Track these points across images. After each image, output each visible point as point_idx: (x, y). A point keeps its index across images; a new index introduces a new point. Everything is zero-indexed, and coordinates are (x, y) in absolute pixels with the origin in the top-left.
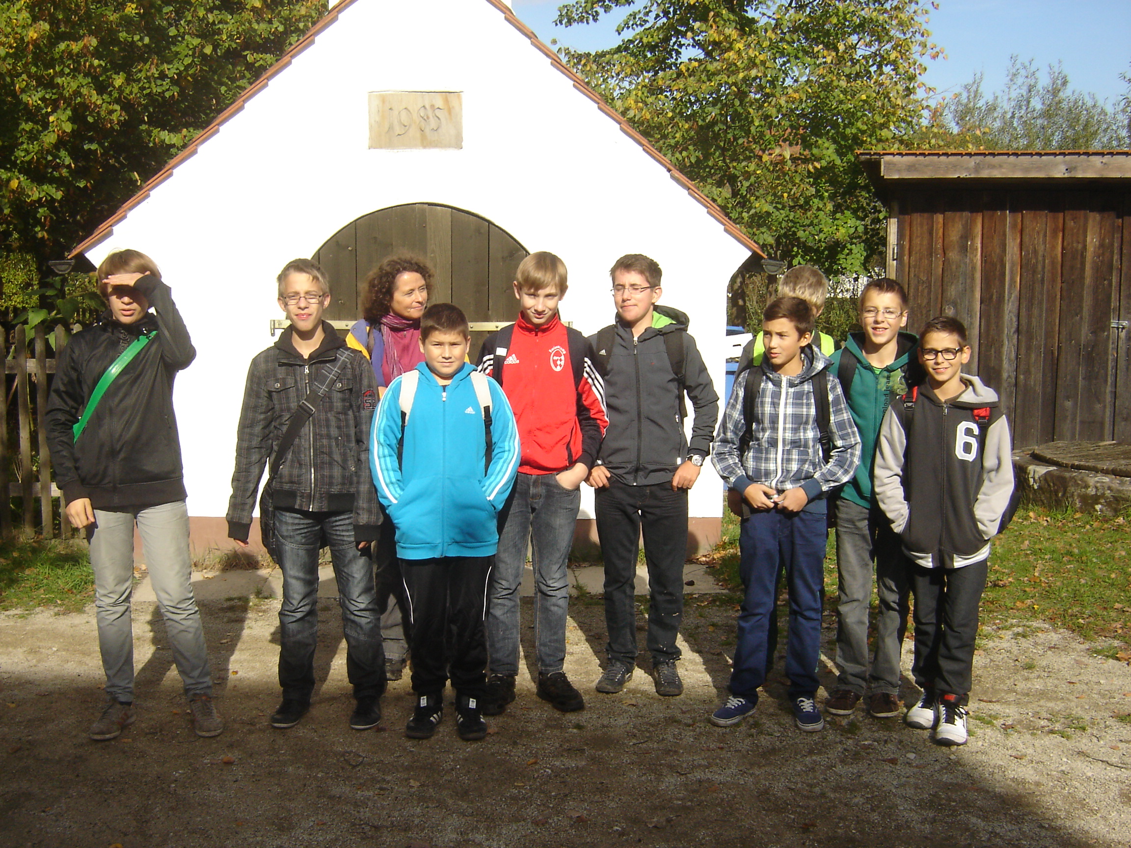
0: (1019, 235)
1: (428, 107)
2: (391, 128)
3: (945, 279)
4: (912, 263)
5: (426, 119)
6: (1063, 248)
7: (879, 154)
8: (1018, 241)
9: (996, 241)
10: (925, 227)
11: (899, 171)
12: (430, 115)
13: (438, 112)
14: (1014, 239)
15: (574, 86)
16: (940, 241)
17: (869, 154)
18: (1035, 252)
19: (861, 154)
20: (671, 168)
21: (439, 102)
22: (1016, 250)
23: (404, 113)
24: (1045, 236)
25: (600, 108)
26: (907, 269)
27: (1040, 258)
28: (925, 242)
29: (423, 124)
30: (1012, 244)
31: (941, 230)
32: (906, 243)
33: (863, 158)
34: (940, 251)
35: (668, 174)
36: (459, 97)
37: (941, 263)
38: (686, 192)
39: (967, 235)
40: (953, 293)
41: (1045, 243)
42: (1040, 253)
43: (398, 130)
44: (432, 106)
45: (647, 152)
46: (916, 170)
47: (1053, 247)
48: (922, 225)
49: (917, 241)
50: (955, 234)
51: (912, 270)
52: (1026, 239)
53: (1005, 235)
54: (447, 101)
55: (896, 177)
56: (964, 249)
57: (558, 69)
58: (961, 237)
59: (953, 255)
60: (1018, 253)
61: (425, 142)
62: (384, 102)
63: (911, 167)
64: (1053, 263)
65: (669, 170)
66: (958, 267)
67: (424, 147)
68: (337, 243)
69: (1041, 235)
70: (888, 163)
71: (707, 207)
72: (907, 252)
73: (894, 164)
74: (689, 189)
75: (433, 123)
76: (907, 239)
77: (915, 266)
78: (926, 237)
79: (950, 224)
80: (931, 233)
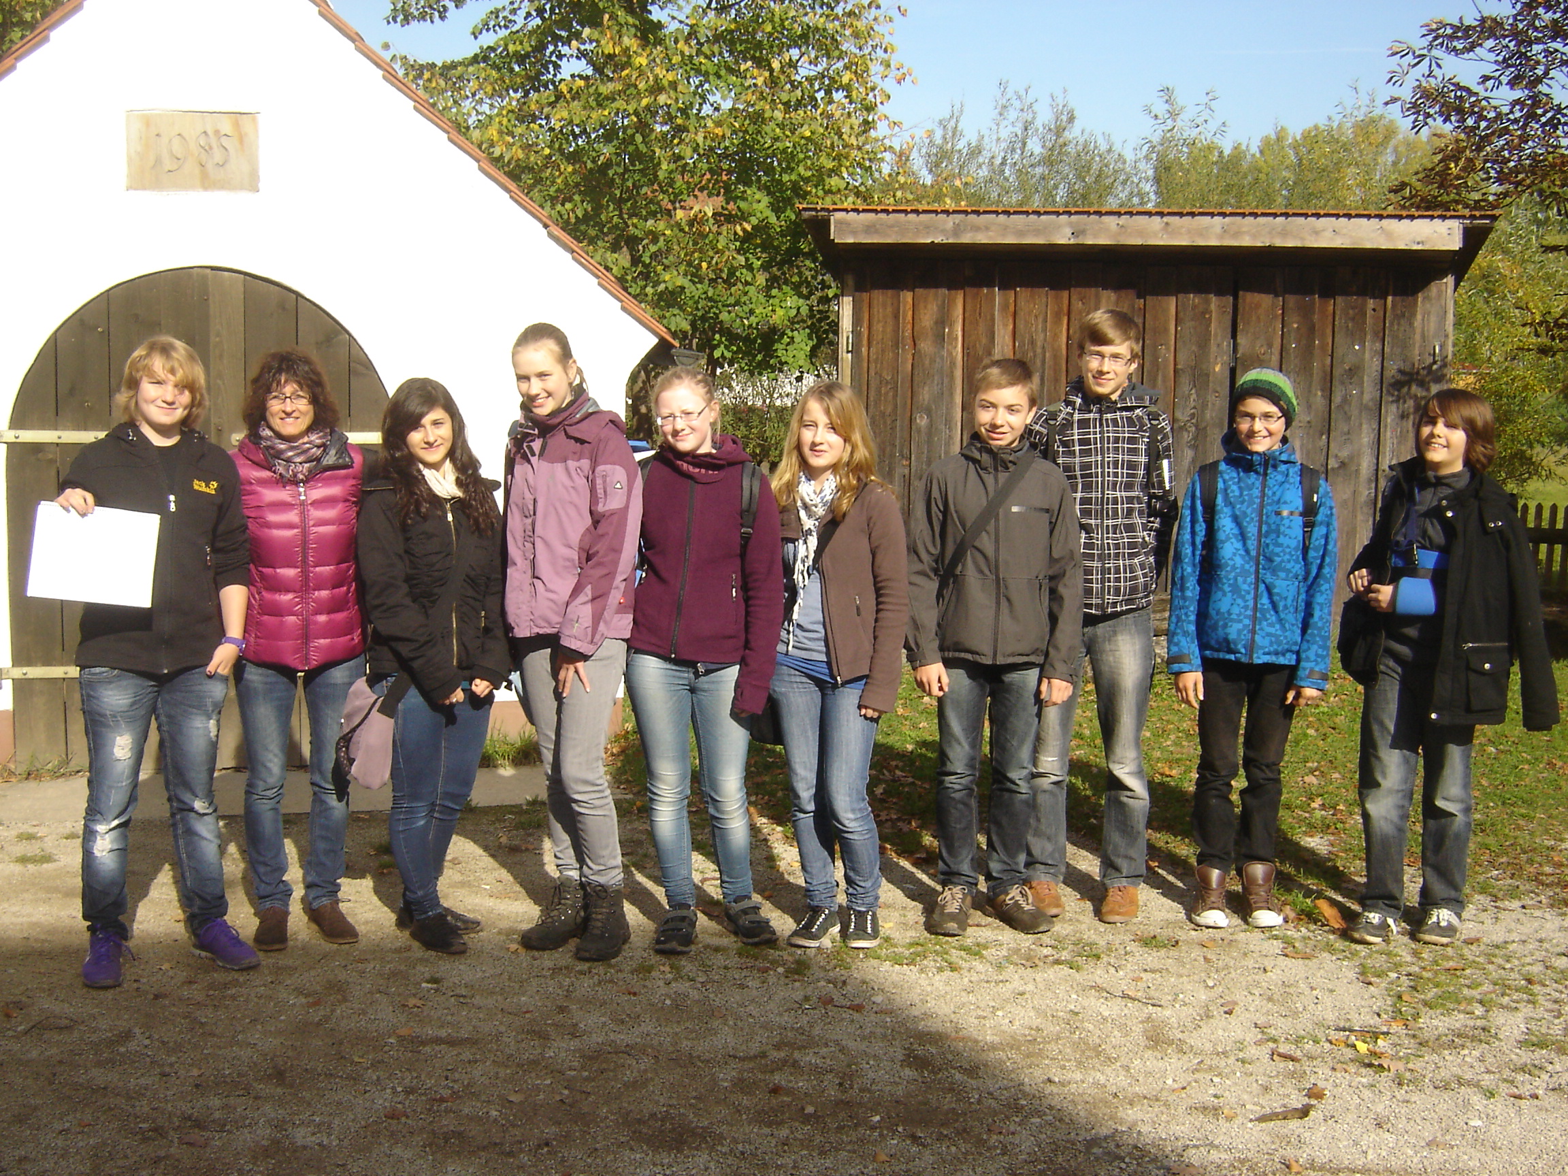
0: (1011, 321)
1: (210, 132)
2: (158, 161)
3: (916, 378)
4: (873, 357)
5: (208, 150)
6: (1068, 338)
7: (828, 210)
8: (1011, 327)
9: (982, 328)
10: (889, 309)
11: (854, 233)
12: (214, 144)
13: (224, 141)
14: (1005, 325)
15: (415, 108)
16: (910, 326)
17: (815, 210)
18: (1033, 342)
19: (804, 209)
20: (549, 223)
21: (226, 127)
22: (1008, 339)
23: (176, 141)
24: (1045, 321)
25: (450, 140)
26: (865, 365)
27: (1039, 351)
28: (889, 329)
29: (204, 156)
30: (1002, 332)
31: (910, 313)
32: (864, 330)
33: (806, 215)
34: (910, 341)
35: (545, 231)
36: (254, 120)
37: (910, 357)
38: (568, 256)
39: (943, 320)
40: (927, 397)
41: (1045, 330)
42: (1039, 344)
43: (168, 164)
44: (217, 132)
45: (516, 201)
46: (876, 232)
47: (1056, 336)
48: (884, 306)
49: (878, 327)
50: (927, 319)
51: (872, 366)
52: (1021, 325)
53: (993, 319)
54: (237, 125)
55: (851, 241)
56: (940, 339)
57: (393, 84)
58: (936, 323)
59: (926, 346)
60: (1011, 344)
61: (207, 182)
62: (148, 125)
63: (869, 228)
64: (1055, 357)
65: (546, 226)
66: (933, 361)
67: (205, 188)
68: (82, 323)
69: (1040, 320)
70: (838, 222)
71: (597, 277)
72: (865, 342)
73: (848, 224)
74: (573, 251)
75: (218, 156)
76: (865, 324)
77: (876, 361)
78: (890, 321)
79: (922, 305)
80: (896, 316)
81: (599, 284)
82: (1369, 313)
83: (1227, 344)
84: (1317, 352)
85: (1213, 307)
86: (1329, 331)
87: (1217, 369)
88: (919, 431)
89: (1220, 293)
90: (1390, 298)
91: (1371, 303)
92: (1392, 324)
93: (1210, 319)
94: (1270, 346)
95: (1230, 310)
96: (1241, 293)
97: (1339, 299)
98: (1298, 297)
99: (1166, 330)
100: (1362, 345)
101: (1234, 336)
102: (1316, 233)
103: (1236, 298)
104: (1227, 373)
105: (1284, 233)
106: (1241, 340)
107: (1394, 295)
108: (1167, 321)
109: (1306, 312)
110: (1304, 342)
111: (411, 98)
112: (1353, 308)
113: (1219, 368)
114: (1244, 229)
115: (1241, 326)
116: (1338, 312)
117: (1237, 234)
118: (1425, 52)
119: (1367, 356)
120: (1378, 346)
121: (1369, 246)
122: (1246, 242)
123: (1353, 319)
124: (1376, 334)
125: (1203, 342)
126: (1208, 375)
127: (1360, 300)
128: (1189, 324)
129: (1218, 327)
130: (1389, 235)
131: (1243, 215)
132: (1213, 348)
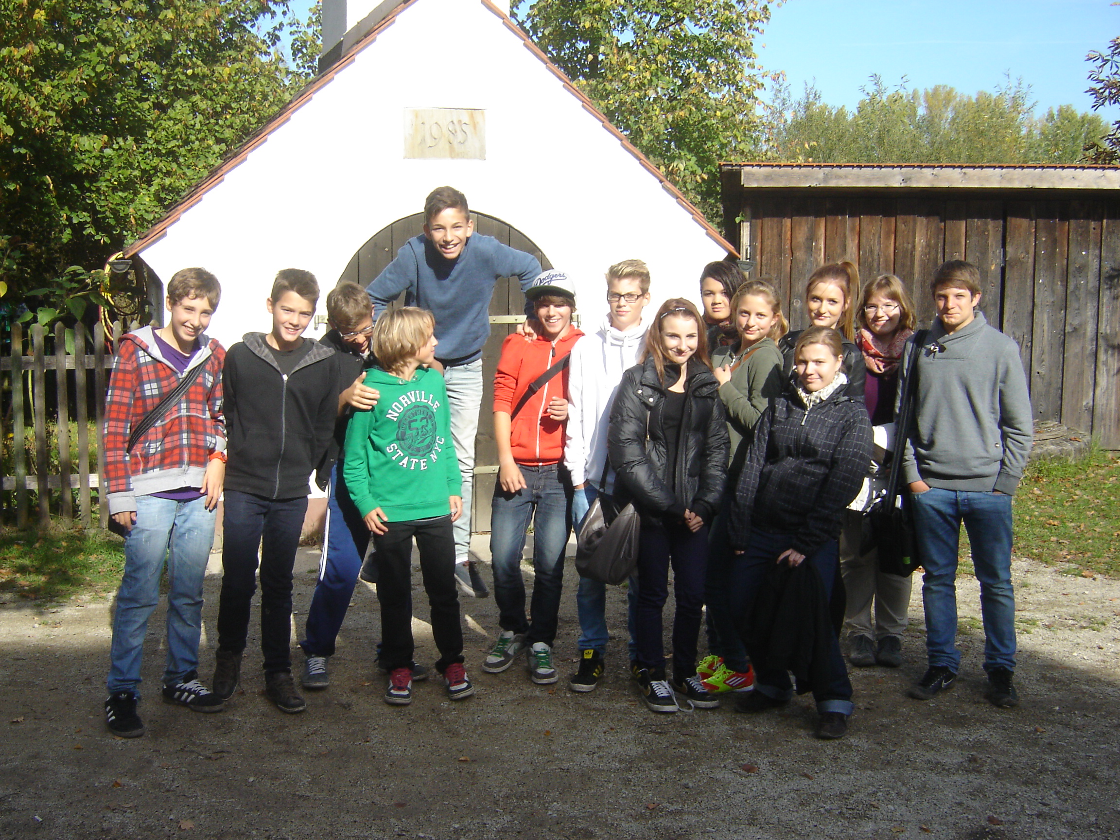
0: (857, 237)
1: (455, 122)
2: (424, 140)
3: (793, 276)
4: (764, 262)
5: (454, 133)
6: (895, 248)
7: (740, 166)
8: (857, 241)
9: (838, 241)
10: (775, 231)
11: (757, 180)
12: (458, 129)
13: (464, 127)
14: (853, 240)
15: (583, 106)
16: (789, 242)
17: (732, 165)
18: (871, 252)
19: (724, 165)
20: (664, 179)
21: (465, 117)
22: (855, 250)
23: (435, 127)
24: (880, 237)
25: (604, 127)
26: (759, 268)
27: (876, 257)
28: (775, 244)
29: (451, 137)
30: (851, 245)
31: (789, 233)
32: (758, 245)
33: (725, 169)
34: (789, 252)
35: (660, 185)
36: (483, 113)
37: (789, 262)
38: (674, 200)
39: (812, 237)
40: (800, 288)
41: (879, 243)
42: (876, 253)
43: (429, 142)
44: (460, 121)
45: (643, 165)
46: (772, 179)
47: (887, 247)
48: (772, 229)
49: (768, 243)
50: (801, 236)
51: (764, 268)
52: (863, 240)
53: (845, 236)
54: (472, 117)
55: (755, 185)
56: (809, 249)
57: (569, 90)
58: (807, 239)
59: (800, 255)
60: (857, 253)
61: (453, 154)
62: (417, 117)
63: (767, 177)
64: (886, 261)
65: (661, 182)
66: (804, 265)
67: (452, 158)
68: (376, 245)
69: (877, 237)
70: (747, 173)
71: (693, 214)
72: (759, 252)
73: (753, 175)
74: (677, 198)
75: (460, 136)
76: (759, 240)
77: (766, 265)
78: (776, 239)
79: (797, 227)
80: (780, 235)
81: (693, 218)
82: (1092, 230)
83: (999, 252)
84: (1058, 256)
85: (990, 227)
86: (1065, 243)
87: (993, 268)
88: (795, 311)
89: (994, 218)
90: (1105, 221)
91: (1093, 224)
92: (1106, 238)
93: (988, 235)
94: (1027, 253)
95: (1001, 229)
96: (1009, 219)
97: (1072, 222)
98: (1046, 220)
99: (959, 242)
100: (1088, 253)
101: (1004, 246)
102: (1061, 179)
103: (1005, 222)
104: (999, 271)
105: (1041, 179)
106: (1009, 249)
107: (1108, 218)
108: (960, 237)
109: (1051, 231)
110: (1049, 250)
111: (580, 100)
112: (1081, 228)
113: (994, 268)
114: (1016, 177)
115: (1008, 240)
116: (1071, 230)
117: (1010, 180)
118: (1109, 58)
119: (1090, 258)
120: (1097, 252)
121: (1095, 187)
122: (1016, 185)
123: (1081, 235)
124: (1096, 244)
125: (984, 252)
126: (987, 272)
127: (1086, 222)
128: (974, 239)
129: (993, 241)
130: (1109, 180)
131: (1015, 167)
132: (991, 254)
